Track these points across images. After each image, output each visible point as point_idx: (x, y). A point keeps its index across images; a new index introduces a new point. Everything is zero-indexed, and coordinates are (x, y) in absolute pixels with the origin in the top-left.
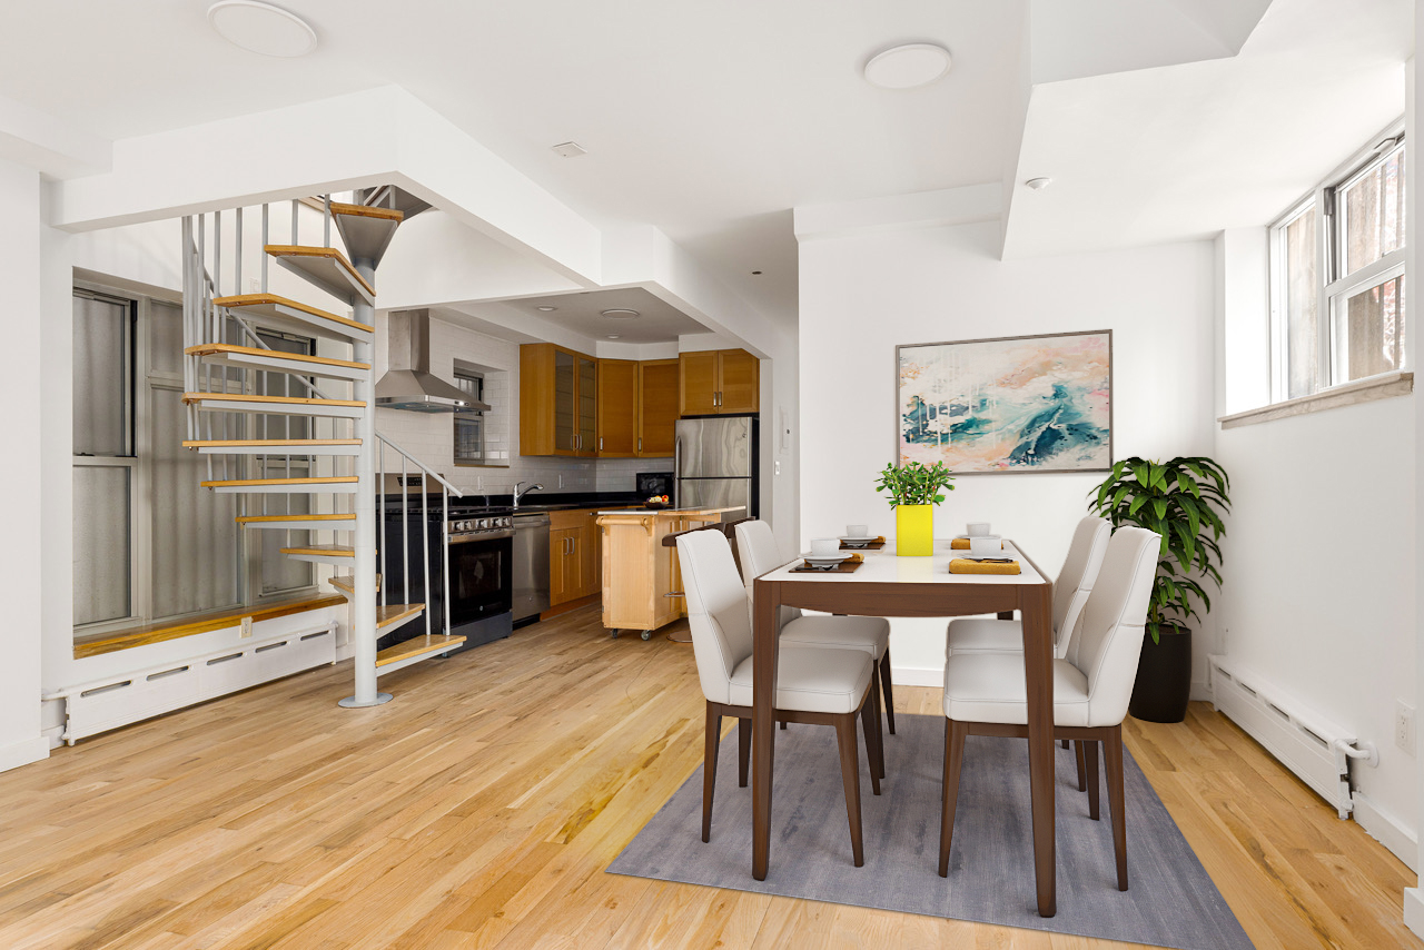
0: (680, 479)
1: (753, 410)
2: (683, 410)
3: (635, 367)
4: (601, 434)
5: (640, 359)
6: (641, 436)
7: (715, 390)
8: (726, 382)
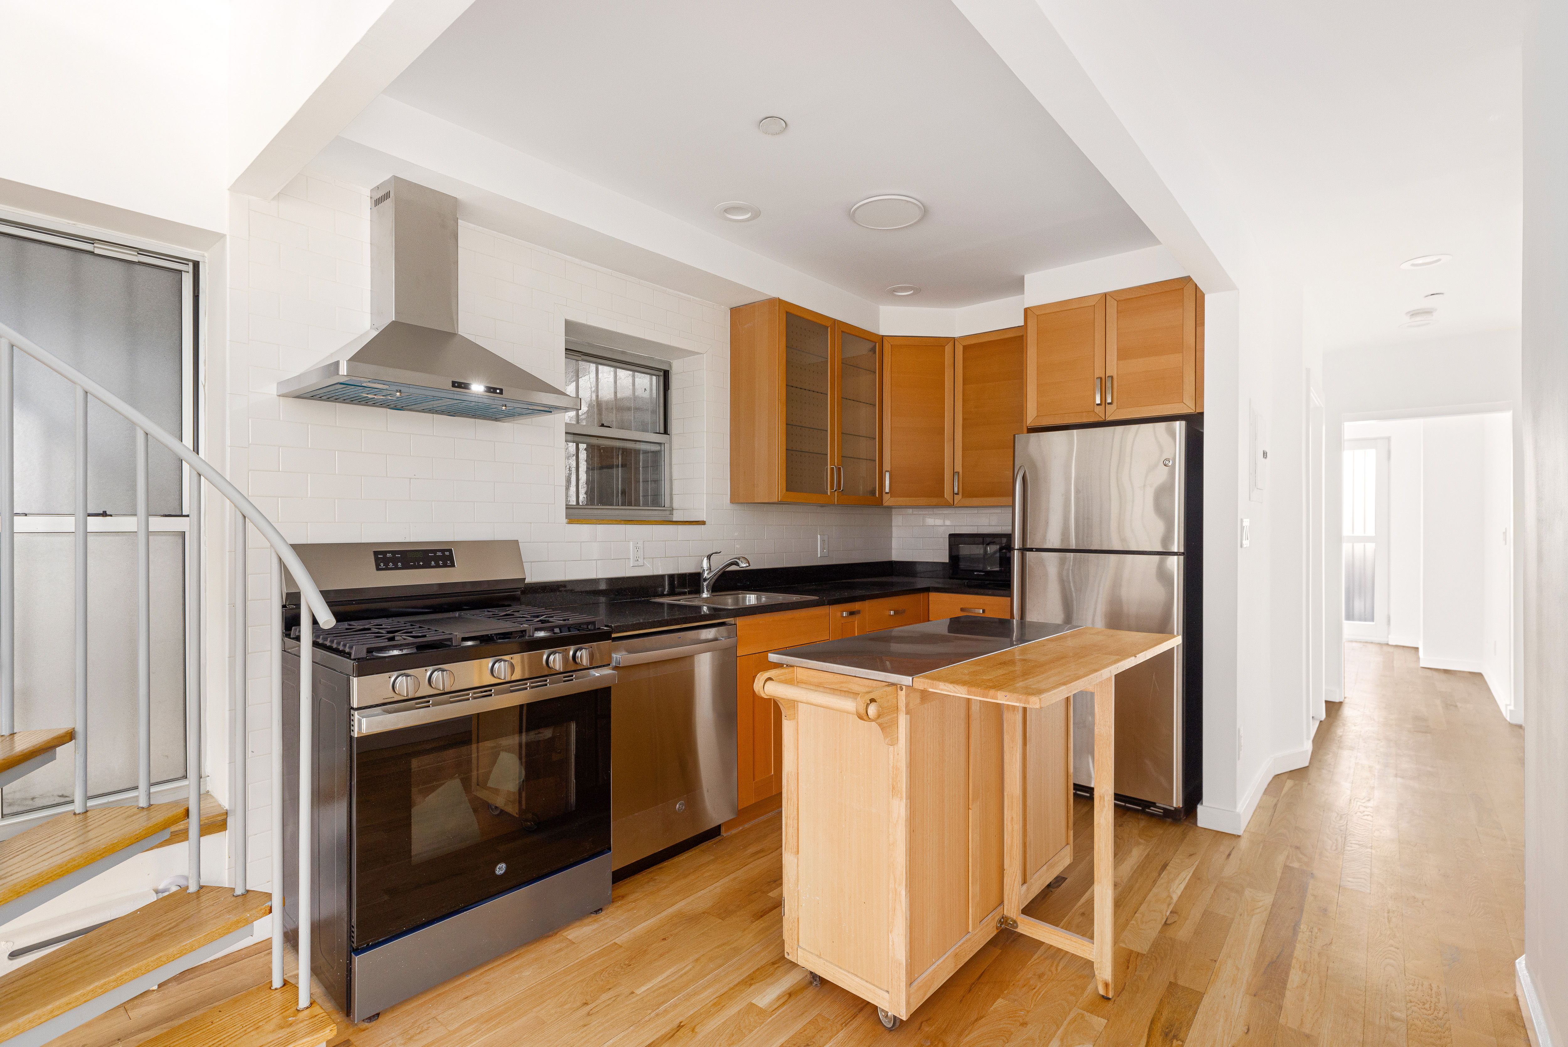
0: (1024, 550)
1: (1187, 408)
2: (1031, 417)
3: (948, 349)
4: (887, 466)
5: (956, 335)
6: (959, 468)
7: (1099, 373)
8: (1124, 354)
